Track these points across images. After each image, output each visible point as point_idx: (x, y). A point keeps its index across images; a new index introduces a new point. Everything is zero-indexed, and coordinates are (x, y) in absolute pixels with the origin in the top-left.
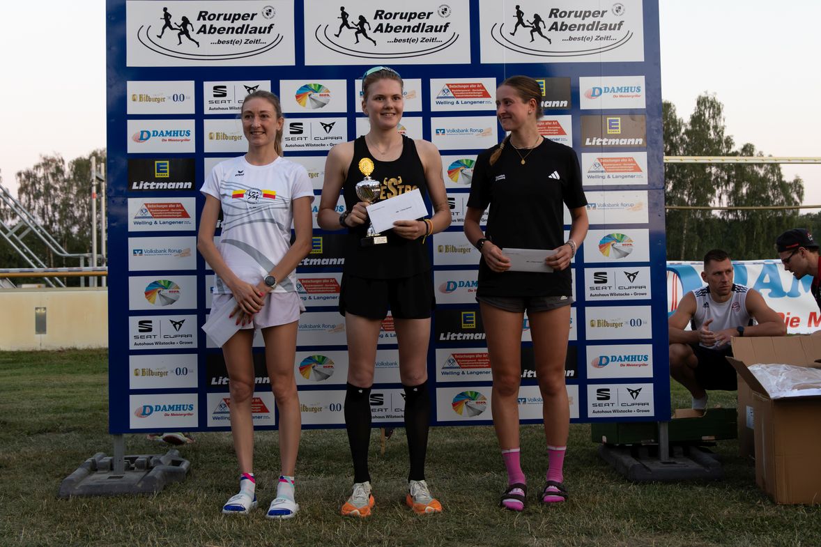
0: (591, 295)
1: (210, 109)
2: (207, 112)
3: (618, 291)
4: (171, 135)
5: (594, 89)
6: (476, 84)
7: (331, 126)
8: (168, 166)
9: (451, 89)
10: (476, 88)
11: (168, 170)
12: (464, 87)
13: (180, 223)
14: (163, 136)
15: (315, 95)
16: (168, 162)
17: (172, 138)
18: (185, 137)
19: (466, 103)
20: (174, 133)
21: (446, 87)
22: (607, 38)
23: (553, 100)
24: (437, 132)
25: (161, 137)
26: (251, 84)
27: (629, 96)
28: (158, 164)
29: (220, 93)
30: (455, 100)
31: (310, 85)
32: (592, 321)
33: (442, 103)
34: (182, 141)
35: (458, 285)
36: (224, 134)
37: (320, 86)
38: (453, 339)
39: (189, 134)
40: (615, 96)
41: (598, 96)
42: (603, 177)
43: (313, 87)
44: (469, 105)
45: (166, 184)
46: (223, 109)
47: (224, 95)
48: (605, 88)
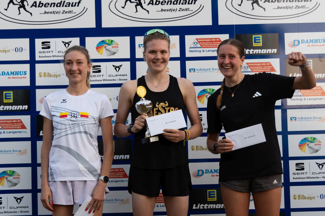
0: (294, 178)
1: (40, 57)
2: (37, 59)
3: (312, 176)
4: (14, 75)
5: (295, 41)
6: (216, 39)
7: (119, 67)
8: (12, 95)
9: (199, 42)
10: (216, 41)
11: (12, 97)
12: (208, 40)
13: (20, 132)
14: (9, 75)
15: (109, 47)
16: (12, 92)
17: (15, 76)
18: (23, 76)
19: (209, 51)
20: (16, 73)
21: (196, 41)
22: (303, 7)
23: (267, 49)
24: (190, 71)
25: (8, 76)
26: (67, 40)
27: (318, 46)
28: (5, 93)
29: (46, 46)
30: (202, 49)
31: (106, 40)
32: (294, 195)
33: (193, 51)
34: (21, 78)
35: (205, 172)
36: (49, 73)
37: (112, 41)
38: (201, 208)
39: (26, 74)
40: (308, 46)
41: (297, 45)
42: (301, 100)
43: (108, 42)
44: (211, 52)
45: (10, 107)
46: (48, 57)
47: (49, 47)
48: (302, 40)
